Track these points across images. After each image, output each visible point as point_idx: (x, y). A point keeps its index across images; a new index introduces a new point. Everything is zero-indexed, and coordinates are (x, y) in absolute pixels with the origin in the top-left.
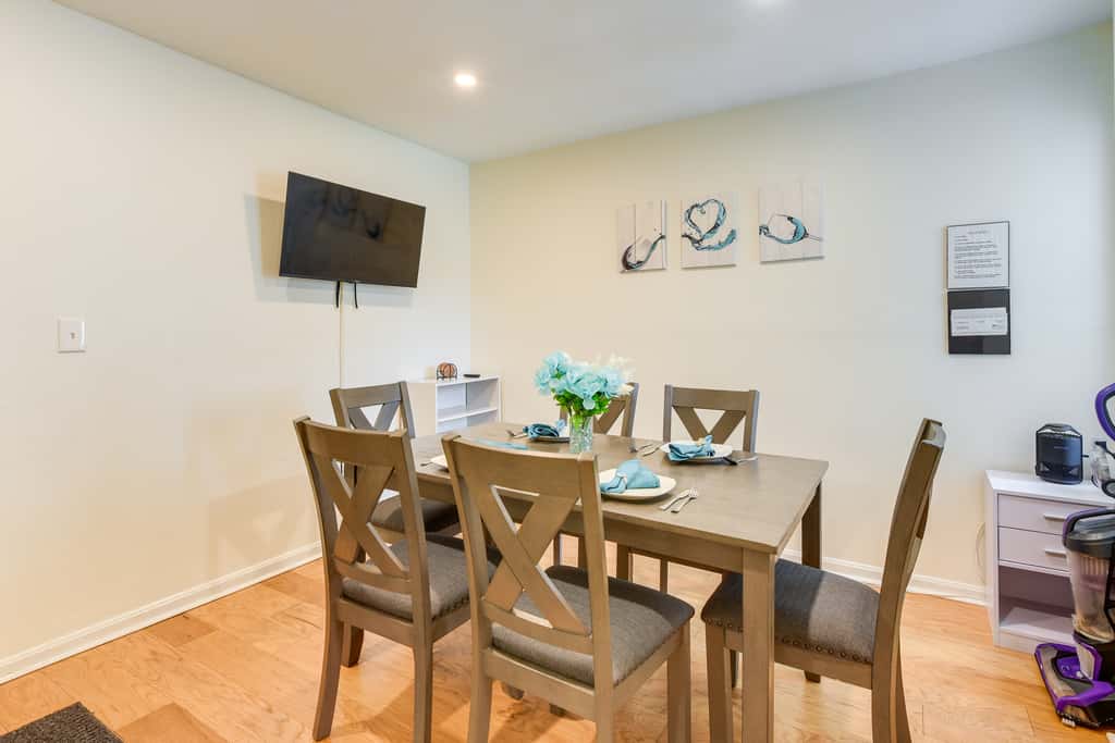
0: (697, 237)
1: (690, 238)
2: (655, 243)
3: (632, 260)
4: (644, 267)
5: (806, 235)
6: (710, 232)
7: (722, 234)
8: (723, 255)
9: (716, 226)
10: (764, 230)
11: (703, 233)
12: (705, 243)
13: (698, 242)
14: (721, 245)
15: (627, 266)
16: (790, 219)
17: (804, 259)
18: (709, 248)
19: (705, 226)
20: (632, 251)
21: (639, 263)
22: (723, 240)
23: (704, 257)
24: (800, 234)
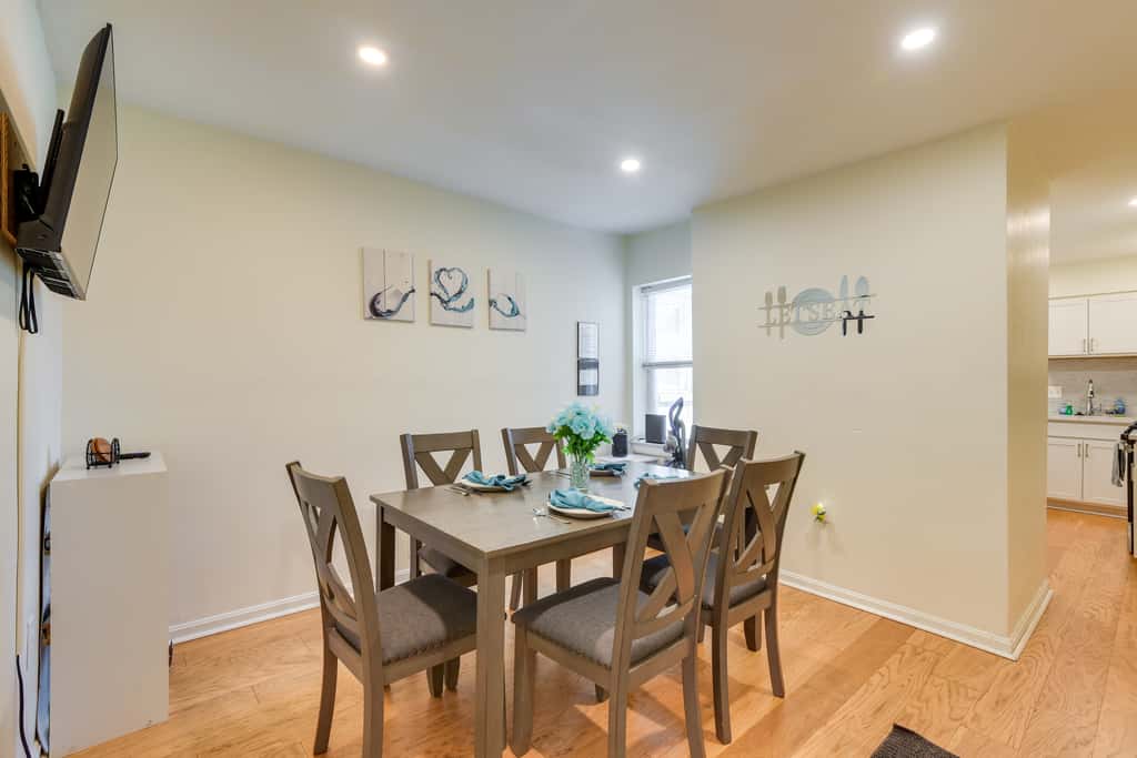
0: (446, 299)
1: (439, 297)
2: (407, 295)
3: (381, 307)
4: (395, 317)
5: (518, 313)
6: (455, 296)
7: (464, 300)
8: (465, 318)
9: (460, 292)
10: (491, 303)
11: (450, 295)
12: (452, 305)
13: (446, 302)
14: (464, 309)
15: (376, 313)
16: (510, 299)
17: (517, 330)
18: (455, 309)
19: (452, 290)
20: (381, 298)
21: (389, 311)
22: (466, 305)
23: (451, 317)
24: (515, 312)
